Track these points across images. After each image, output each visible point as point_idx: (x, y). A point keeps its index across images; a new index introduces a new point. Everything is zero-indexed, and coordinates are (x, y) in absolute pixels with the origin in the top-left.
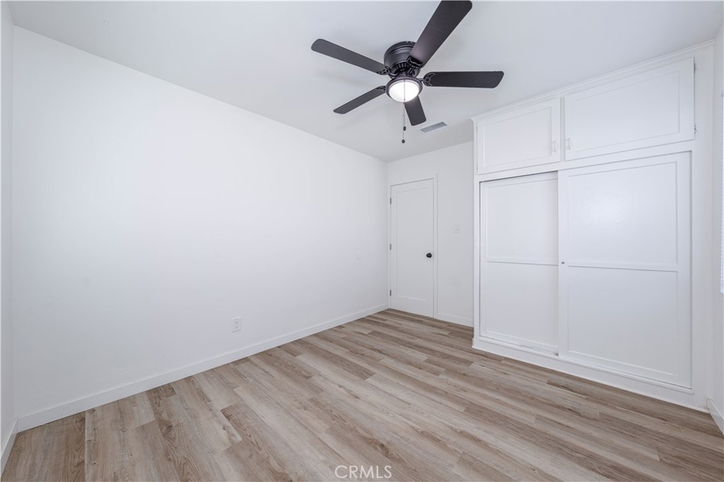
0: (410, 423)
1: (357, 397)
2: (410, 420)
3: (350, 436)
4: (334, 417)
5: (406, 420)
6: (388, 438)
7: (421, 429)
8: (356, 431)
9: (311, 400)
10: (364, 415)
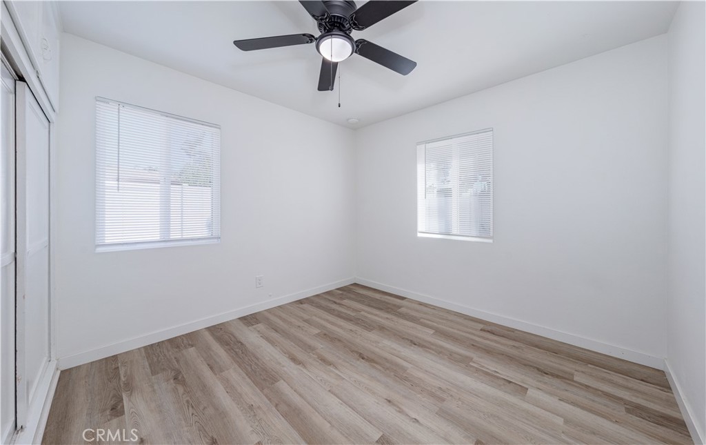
0: (337, 372)
1: (389, 401)
2: (337, 374)
3: (388, 365)
4: (406, 379)
5: (340, 374)
6: (358, 362)
7: (331, 368)
8: (383, 368)
9: (443, 400)
10: (378, 381)
